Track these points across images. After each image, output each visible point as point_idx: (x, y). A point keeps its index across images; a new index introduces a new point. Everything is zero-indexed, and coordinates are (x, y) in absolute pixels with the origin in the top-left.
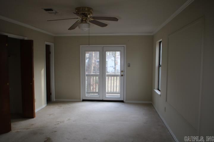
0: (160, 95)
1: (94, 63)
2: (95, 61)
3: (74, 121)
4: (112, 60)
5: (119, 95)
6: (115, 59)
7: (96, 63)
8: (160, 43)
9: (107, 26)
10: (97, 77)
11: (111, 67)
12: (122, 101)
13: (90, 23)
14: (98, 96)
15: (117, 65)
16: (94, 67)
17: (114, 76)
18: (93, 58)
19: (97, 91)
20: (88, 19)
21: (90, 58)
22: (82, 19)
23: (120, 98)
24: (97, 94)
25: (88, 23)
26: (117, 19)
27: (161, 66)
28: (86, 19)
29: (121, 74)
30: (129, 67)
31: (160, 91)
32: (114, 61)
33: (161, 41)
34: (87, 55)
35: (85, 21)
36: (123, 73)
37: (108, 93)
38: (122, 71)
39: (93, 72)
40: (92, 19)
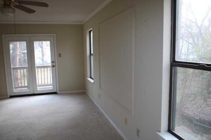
0: (94, 83)
1: (19, 55)
2: (20, 52)
3: (3, 122)
4: (39, 51)
5: (52, 86)
6: (42, 50)
7: (21, 55)
8: (90, 32)
9: (35, 13)
10: (25, 70)
11: (38, 58)
12: (55, 93)
13: (15, 8)
14: (28, 90)
15: (44, 56)
16: (19, 59)
17: (44, 67)
18: (17, 50)
19: (26, 85)
20: (13, 3)
21: (14, 49)
22: (4, 2)
23: (53, 89)
24: (27, 88)
25: (12, 8)
26: (47, 4)
27: (92, 55)
28: (10, 3)
29: (52, 65)
30: (60, 57)
31: (93, 79)
32: (41, 53)
33: (91, 30)
34: (11, 46)
35: (9, 5)
36: (54, 64)
37: (39, 86)
38: (53, 62)
39: (19, 65)
40: (17, 4)
